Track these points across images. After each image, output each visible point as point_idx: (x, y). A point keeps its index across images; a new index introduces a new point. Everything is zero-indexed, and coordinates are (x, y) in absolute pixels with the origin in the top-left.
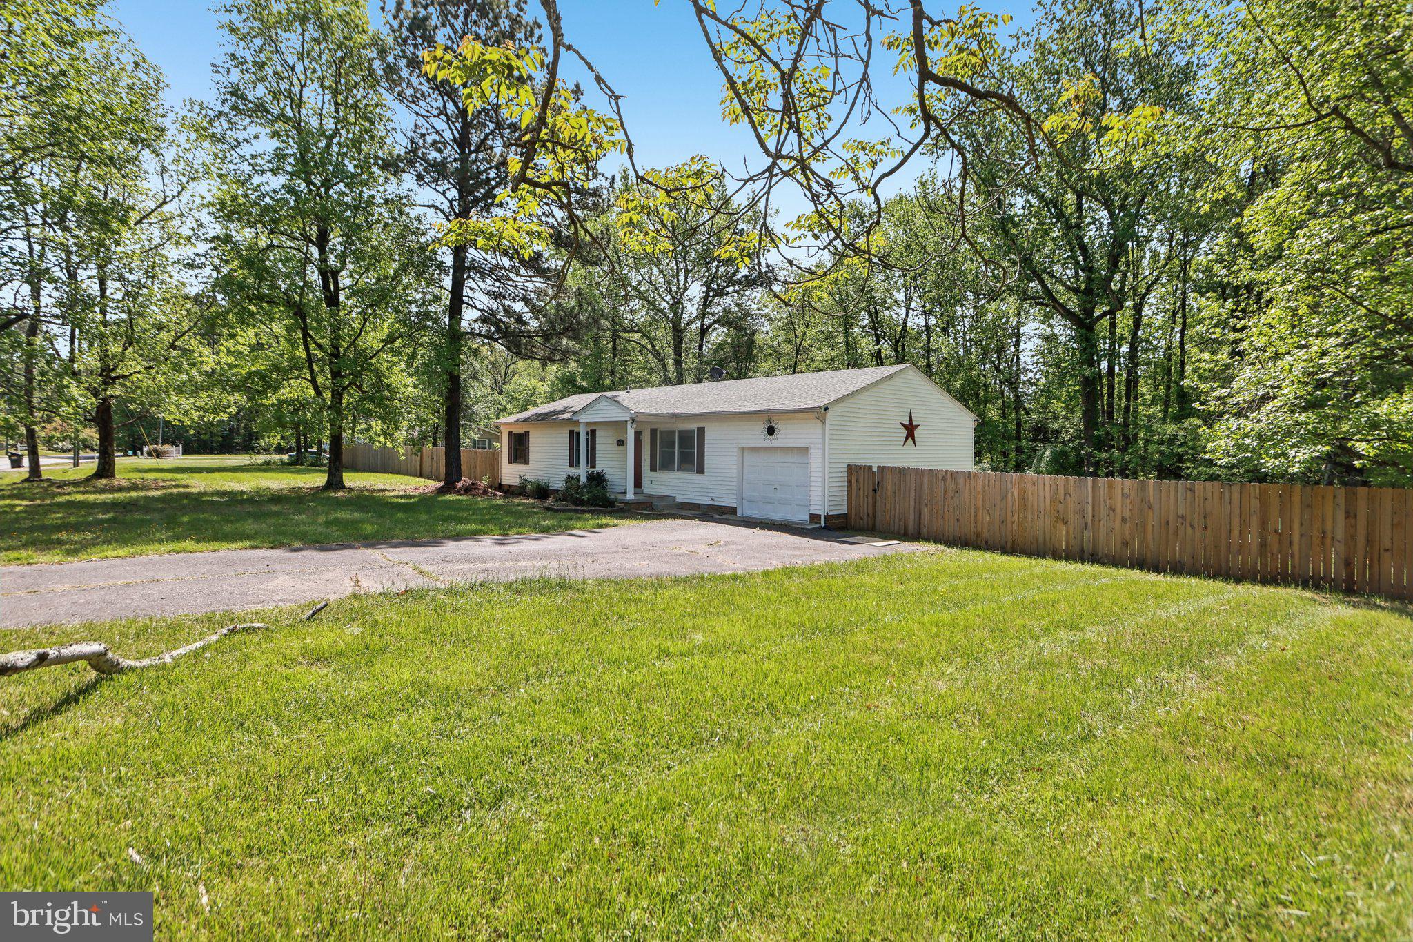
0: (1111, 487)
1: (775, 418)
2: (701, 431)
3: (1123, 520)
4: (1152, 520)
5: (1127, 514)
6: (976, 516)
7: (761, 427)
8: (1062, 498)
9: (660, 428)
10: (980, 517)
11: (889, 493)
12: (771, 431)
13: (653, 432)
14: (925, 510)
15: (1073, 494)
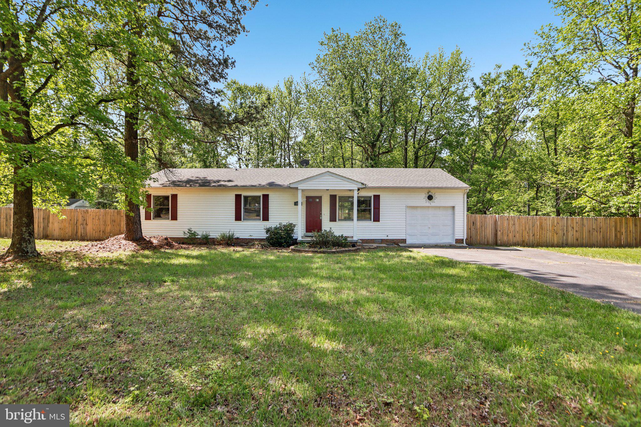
0: (572, 219)
1: (432, 191)
2: (377, 198)
3: (576, 231)
4: (585, 229)
5: (577, 229)
6: (522, 234)
7: (424, 196)
8: (555, 225)
9: (339, 194)
10: (524, 234)
11: (478, 227)
12: (430, 198)
13: (333, 198)
14: (499, 233)
15: (560, 223)
